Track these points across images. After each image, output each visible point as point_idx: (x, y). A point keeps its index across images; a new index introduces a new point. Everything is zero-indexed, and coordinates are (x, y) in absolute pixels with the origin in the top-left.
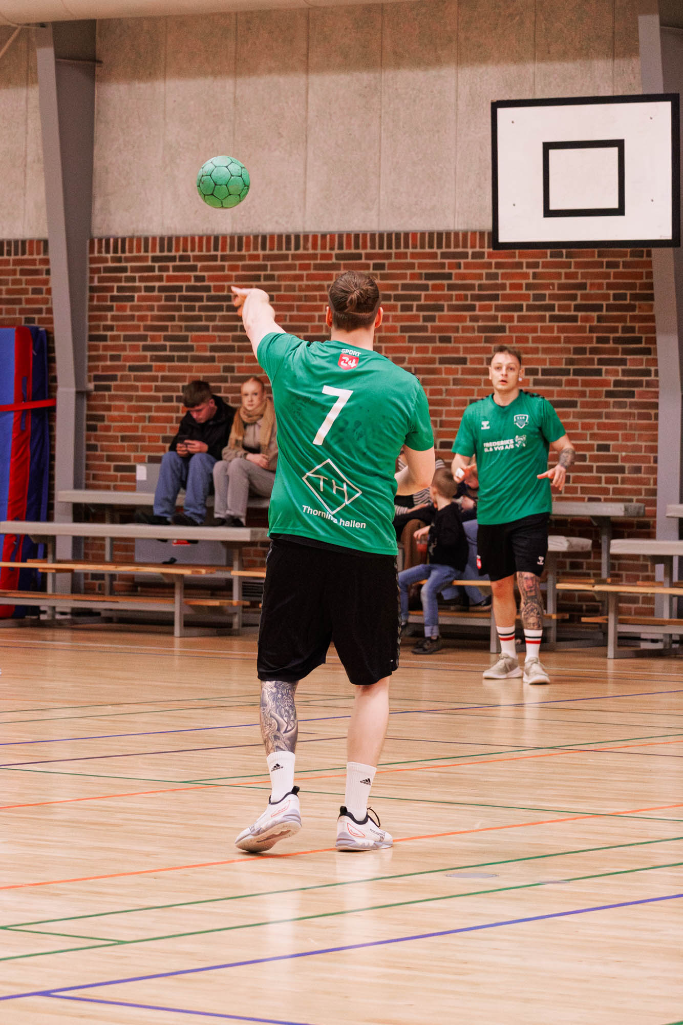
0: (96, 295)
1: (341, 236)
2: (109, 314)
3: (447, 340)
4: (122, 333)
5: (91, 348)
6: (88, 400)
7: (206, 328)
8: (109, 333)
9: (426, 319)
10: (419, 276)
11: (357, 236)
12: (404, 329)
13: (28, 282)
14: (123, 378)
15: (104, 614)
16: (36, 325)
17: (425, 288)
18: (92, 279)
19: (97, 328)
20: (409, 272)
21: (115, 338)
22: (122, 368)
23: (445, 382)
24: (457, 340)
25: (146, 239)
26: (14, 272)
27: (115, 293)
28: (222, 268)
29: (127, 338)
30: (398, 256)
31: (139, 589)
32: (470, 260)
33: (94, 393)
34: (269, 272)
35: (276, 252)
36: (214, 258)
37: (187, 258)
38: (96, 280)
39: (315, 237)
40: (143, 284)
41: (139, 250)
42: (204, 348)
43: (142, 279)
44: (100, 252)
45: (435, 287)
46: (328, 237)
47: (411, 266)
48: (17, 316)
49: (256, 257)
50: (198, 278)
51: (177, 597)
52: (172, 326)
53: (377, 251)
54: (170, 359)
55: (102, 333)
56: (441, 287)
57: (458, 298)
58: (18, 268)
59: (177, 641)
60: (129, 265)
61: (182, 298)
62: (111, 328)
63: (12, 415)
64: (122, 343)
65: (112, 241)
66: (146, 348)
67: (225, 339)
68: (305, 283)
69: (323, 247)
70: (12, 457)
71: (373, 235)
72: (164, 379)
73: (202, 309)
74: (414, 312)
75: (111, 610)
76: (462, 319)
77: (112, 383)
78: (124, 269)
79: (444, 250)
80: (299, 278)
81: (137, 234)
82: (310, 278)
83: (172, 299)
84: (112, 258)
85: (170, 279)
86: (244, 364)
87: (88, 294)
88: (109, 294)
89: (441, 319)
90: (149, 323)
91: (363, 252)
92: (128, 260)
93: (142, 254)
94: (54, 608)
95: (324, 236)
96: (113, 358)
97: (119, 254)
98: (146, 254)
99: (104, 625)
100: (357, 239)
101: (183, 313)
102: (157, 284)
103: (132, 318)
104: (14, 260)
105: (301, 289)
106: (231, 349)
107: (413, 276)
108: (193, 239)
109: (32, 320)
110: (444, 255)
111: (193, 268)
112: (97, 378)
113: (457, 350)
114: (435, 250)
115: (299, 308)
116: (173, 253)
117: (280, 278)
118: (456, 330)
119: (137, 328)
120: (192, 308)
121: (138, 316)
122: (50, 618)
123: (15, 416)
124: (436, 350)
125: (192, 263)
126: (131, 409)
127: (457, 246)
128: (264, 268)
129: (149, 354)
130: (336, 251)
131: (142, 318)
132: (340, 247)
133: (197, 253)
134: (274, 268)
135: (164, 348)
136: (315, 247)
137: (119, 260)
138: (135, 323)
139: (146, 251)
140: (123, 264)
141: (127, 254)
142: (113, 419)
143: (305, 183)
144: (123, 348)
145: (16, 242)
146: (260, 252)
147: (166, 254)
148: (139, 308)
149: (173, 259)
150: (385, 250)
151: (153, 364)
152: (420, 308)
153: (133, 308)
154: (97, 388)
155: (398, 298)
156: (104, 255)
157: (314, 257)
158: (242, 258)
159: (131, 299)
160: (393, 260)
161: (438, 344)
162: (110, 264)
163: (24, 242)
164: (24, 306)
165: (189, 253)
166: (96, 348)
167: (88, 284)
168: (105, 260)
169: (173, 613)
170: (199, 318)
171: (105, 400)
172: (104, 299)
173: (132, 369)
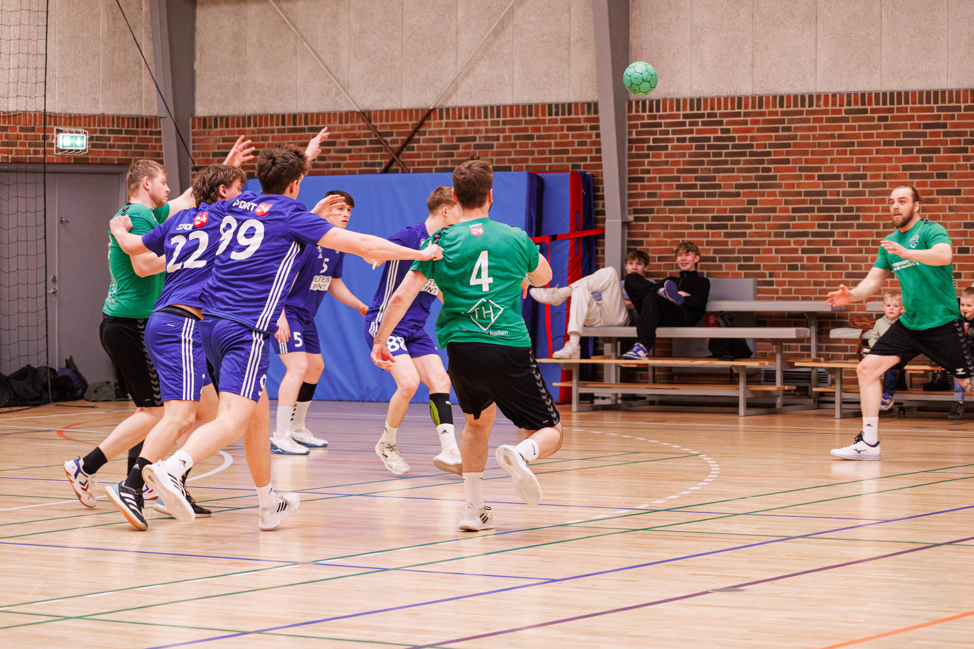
0: (634, 145)
1: (849, 95)
2: (646, 160)
3: (944, 176)
4: (658, 176)
5: (630, 188)
6: (628, 229)
7: (732, 170)
8: (646, 176)
9: (924, 159)
10: (919, 126)
11: (863, 95)
12: (905, 168)
13: (573, 137)
14: (659, 211)
15: (648, 399)
16: (582, 170)
17: (924, 135)
18: (630, 133)
19: (636, 172)
20: (909, 123)
21: (654, 179)
22: (659, 203)
23: (942, 209)
24: (953, 176)
25: (678, 101)
26: (562, 129)
27: (651, 144)
28: (746, 122)
29: (661, 179)
30: (899, 110)
31: (676, 378)
32: (962, 112)
33: (634, 223)
34: (786, 125)
35: (792, 109)
36: (738, 115)
37: (714, 115)
38: (634, 133)
39: (826, 96)
40: (675, 137)
41: (671, 109)
42: (731, 186)
43: (674, 132)
44: (637, 111)
45: (932, 135)
46: (838, 96)
47: (912, 118)
48: (565, 163)
49: (776, 113)
50: (724, 131)
51: (742, 384)
52: (701, 169)
53: (881, 106)
54: (701, 195)
55: (640, 175)
56: (938, 134)
57: (952, 142)
58: (565, 125)
59: (741, 419)
60: (663, 121)
61: (710, 147)
62: (648, 172)
63: (568, 242)
64: (658, 183)
65: (647, 102)
66: (679, 187)
67: (750, 178)
68: (818, 133)
69: (834, 104)
70: (569, 275)
71: (877, 95)
72: (695, 211)
73: (727, 155)
74: (915, 154)
75: (654, 395)
76: (957, 159)
77: (650, 215)
78: (659, 125)
79: (940, 105)
80: (814, 129)
81: (669, 97)
82: (822, 128)
83: (702, 147)
84: (648, 115)
85: (699, 132)
86: (766, 198)
87: (627, 145)
88: (646, 145)
89: (938, 159)
90: (681, 167)
91: (868, 107)
92: (662, 117)
93: (675, 112)
94: (616, 395)
95: (834, 96)
96: (650, 195)
97: (655, 113)
98: (678, 112)
99: (647, 407)
100: (864, 97)
101: (712, 158)
102: (688, 136)
103: (666, 163)
104: (561, 119)
105: (814, 137)
106: (754, 186)
107: (912, 126)
108: (719, 100)
109: (579, 166)
110: (940, 109)
111: (720, 123)
112: (636, 211)
113: (952, 184)
114: (932, 105)
115: (813, 153)
116: (702, 111)
117: (796, 129)
118: (951, 168)
119: (671, 171)
120: (720, 155)
121: (672, 161)
122: (614, 403)
123: (570, 243)
124: (933, 184)
125: (718, 119)
126: (666, 235)
127: (951, 101)
128: (782, 121)
129: (682, 191)
130: (845, 107)
131: (676, 163)
132: (849, 104)
133: (722, 111)
134: (790, 121)
135: (694, 186)
136: (826, 104)
137: (655, 117)
138: (669, 167)
139: (678, 109)
140: (658, 121)
141: (661, 113)
142: (649, 244)
143: (816, 54)
144: (659, 187)
145: (563, 105)
146: (779, 109)
147: (695, 112)
148: (672, 155)
149: (702, 116)
150: (888, 106)
151: (686, 199)
152: (919, 151)
153: (667, 156)
154: (636, 219)
155: (899, 143)
156: (641, 113)
157: (826, 112)
158: (762, 114)
159: (666, 148)
160: (895, 114)
161: (936, 179)
162: (646, 121)
163: (570, 105)
164: (570, 155)
165: (716, 111)
166: (635, 188)
167: (627, 137)
168: (643, 118)
169: (738, 397)
170: (726, 162)
171: (643, 229)
172: (642, 148)
173: (667, 203)
